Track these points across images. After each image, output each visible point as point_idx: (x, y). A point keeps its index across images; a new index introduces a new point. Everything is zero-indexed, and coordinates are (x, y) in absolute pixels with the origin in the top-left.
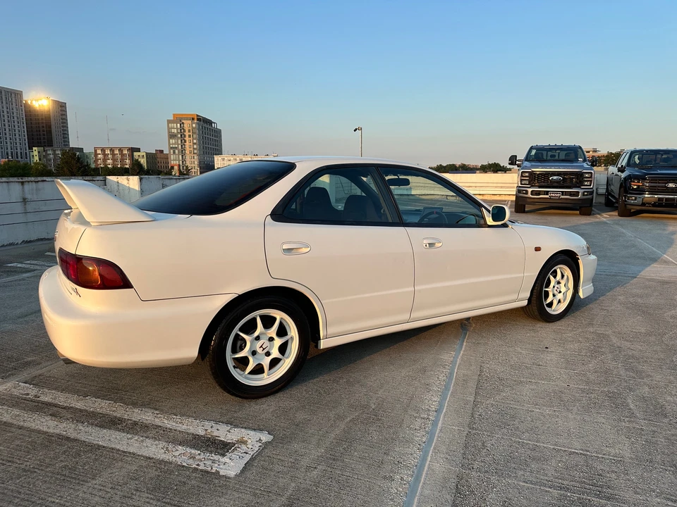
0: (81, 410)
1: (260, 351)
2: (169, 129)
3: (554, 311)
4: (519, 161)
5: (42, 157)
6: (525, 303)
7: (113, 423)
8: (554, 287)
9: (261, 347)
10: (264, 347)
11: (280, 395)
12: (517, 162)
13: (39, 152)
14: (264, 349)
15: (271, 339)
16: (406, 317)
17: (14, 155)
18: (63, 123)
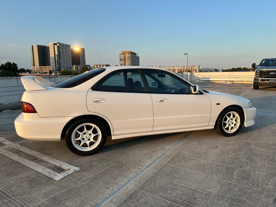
0: (28, 154)
1: (85, 138)
2: (120, 57)
3: (230, 132)
4: (256, 66)
6: (213, 127)
7: (34, 159)
8: (229, 121)
9: (86, 137)
10: (87, 137)
11: (93, 156)
12: (256, 67)
14: (87, 138)
15: (90, 134)
16: (151, 129)
17: (67, 68)
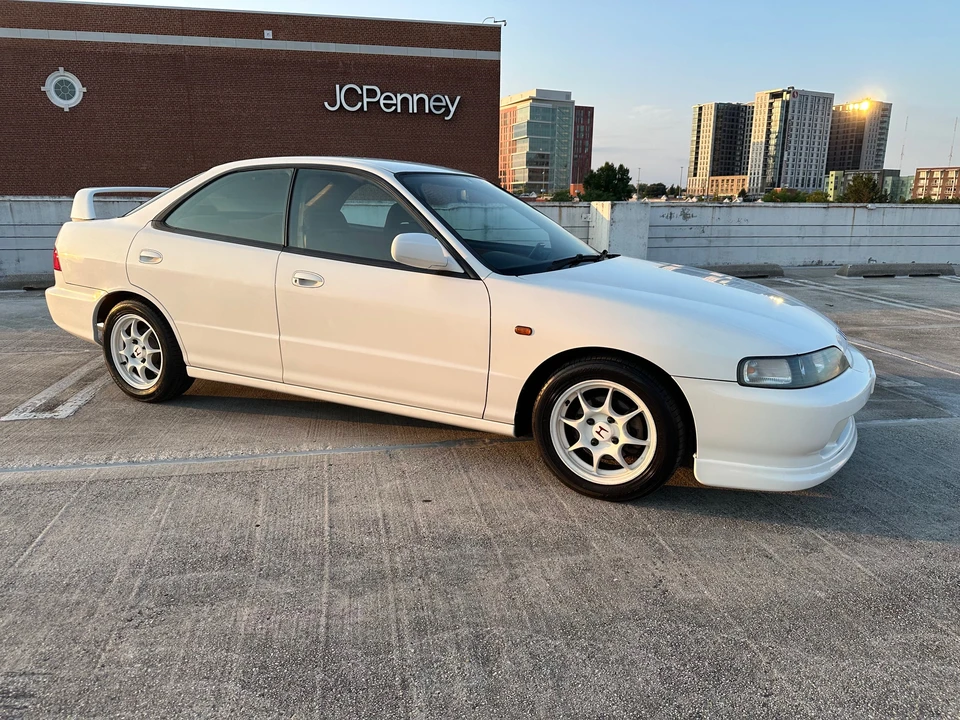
5: (839, 186)
13: (836, 178)
18: (880, 134)
